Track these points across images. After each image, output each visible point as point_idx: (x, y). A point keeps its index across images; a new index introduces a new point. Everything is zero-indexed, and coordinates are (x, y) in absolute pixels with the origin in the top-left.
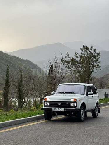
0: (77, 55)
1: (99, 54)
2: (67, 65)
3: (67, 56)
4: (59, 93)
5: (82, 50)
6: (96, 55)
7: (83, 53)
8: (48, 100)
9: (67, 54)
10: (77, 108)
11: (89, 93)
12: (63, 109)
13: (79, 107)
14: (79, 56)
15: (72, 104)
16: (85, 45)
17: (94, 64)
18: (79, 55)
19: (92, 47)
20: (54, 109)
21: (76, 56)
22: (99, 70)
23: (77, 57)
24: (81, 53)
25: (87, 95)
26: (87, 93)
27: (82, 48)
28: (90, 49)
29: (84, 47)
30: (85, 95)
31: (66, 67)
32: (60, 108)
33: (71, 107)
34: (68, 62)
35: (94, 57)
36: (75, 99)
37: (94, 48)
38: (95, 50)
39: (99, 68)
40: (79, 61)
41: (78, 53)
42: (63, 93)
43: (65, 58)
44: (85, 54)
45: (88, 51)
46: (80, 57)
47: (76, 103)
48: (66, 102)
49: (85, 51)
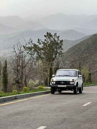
0: (40, 41)
1: (62, 41)
2: (29, 51)
3: (30, 42)
4: (59, 76)
5: (46, 37)
6: (59, 42)
7: (47, 40)
8: (54, 80)
9: (31, 40)
10: (74, 85)
11: (79, 76)
12: (65, 86)
13: (75, 84)
14: (41, 43)
15: (71, 82)
16: (48, 32)
17: (57, 51)
18: (42, 41)
19: (55, 34)
20: (59, 86)
21: (38, 42)
22: (62, 57)
23: (40, 44)
24: (45, 40)
25: (78, 77)
26: (78, 76)
27: (46, 34)
28: (53, 36)
29: (47, 33)
30: (77, 77)
31: (28, 53)
32: (63, 85)
33: (70, 84)
34: (30, 49)
35: (57, 44)
36: (73, 80)
37: (58, 36)
38: (58, 37)
39: (62, 55)
40: (41, 47)
41: (40, 40)
42: (62, 76)
43: (28, 44)
44: (49, 41)
45: (51, 38)
46: (43, 43)
47: (74, 82)
48: (67, 81)
49: (49, 38)
